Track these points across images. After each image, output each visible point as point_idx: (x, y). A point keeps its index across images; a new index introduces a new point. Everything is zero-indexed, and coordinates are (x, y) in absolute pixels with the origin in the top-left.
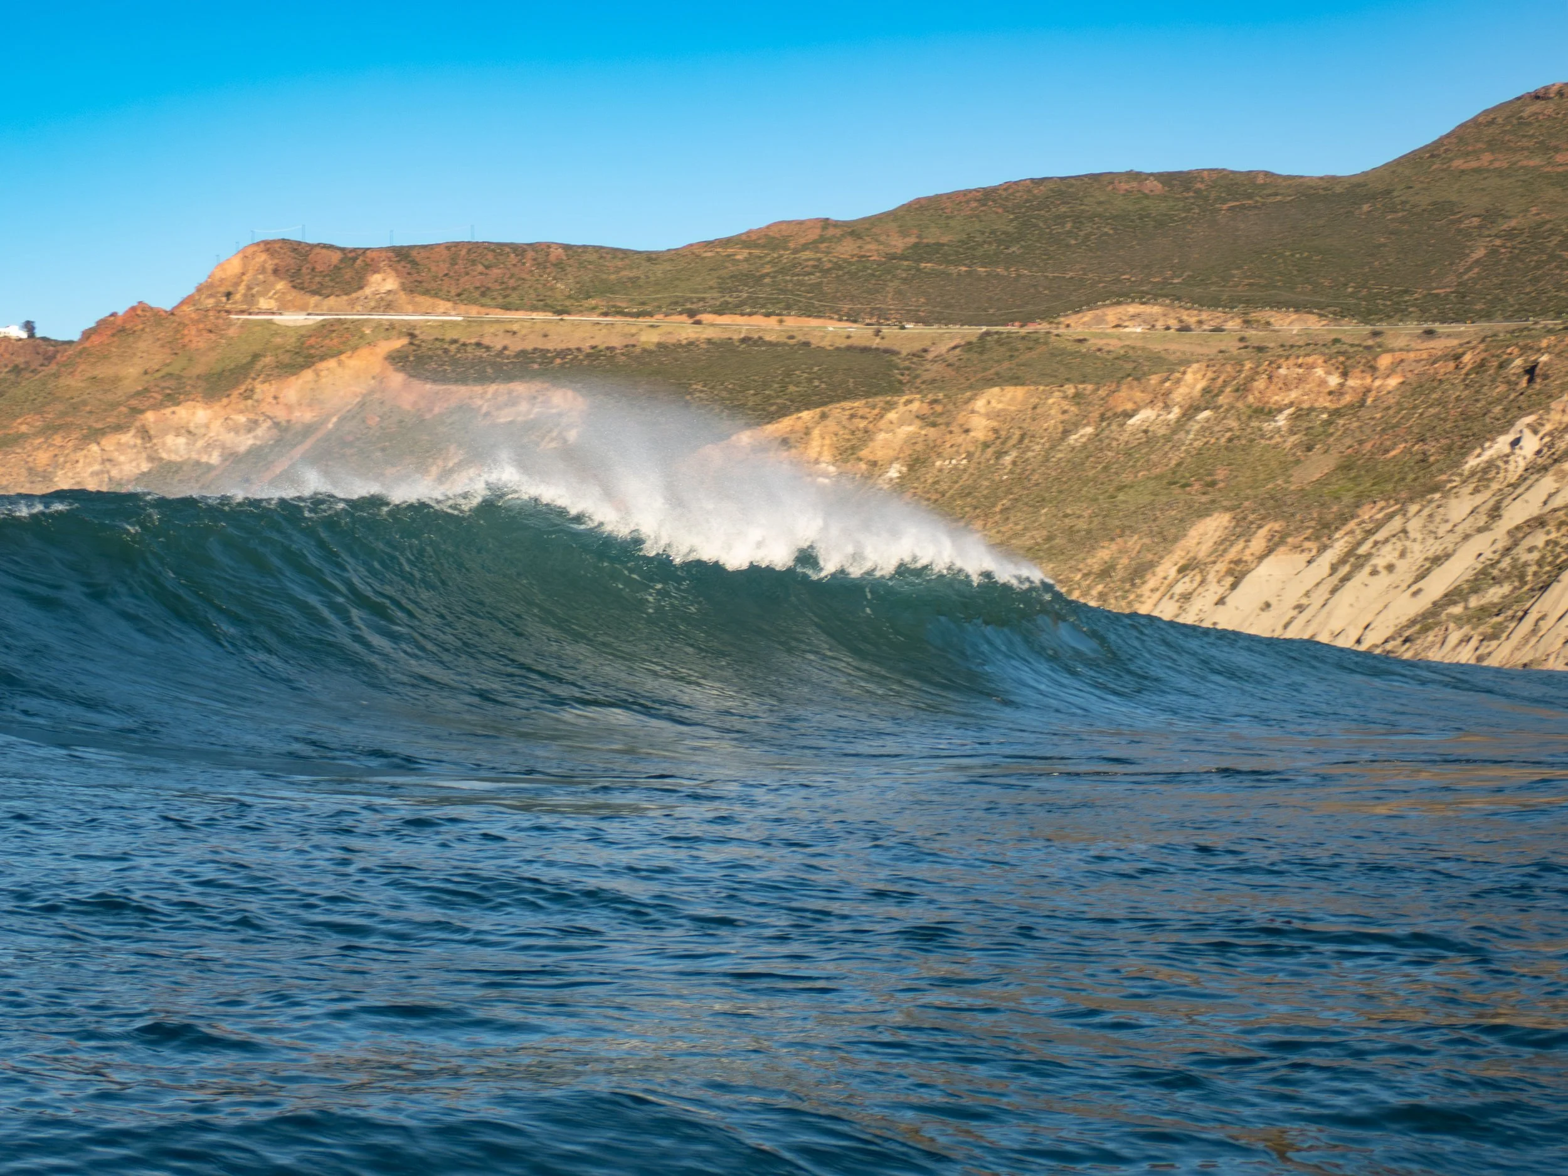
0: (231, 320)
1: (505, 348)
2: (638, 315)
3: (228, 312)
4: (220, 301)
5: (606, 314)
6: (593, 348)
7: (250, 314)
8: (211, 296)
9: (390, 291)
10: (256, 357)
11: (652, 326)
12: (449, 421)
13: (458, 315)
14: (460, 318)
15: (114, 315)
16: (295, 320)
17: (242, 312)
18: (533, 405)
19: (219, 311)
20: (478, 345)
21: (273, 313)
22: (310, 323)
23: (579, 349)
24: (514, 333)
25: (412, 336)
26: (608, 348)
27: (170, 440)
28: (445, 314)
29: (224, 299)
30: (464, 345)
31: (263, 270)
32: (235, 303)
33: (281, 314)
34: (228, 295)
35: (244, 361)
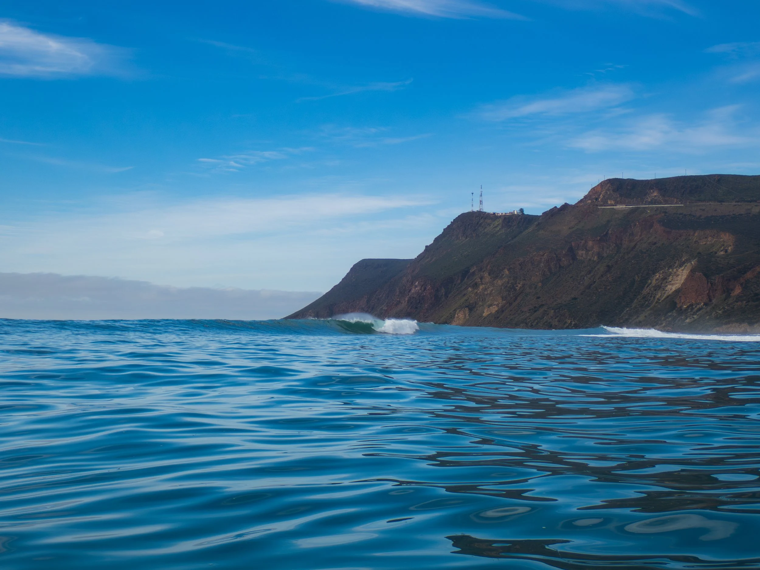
0: (599, 208)
1: (701, 216)
2: (750, 202)
3: (597, 205)
4: (594, 201)
5: (738, 202)
6: (733, 214)
7: (605, 206)
8: (589, 199)
9: (655, 196)
10: (608, 221)
11: (757, 206)
12: (682, 244)
13: (681, 204)
14: (683, 205)
15: (556, 207)
16: (622, 208)
17: (601, 206)
18: (714, 238)
19: (594, 205)
20: (690, 215)
21: (614, 206)
22: (627, 208)
23: (728, 215)
24: (704, 210)
25: (665, 212)
26: (739, 215)
27: (580, 252)
28: (676, 203)
29: (595, 201)
30: (685, 215)
31: (608, 190)
32: (599, 202)
33: (616, 206)
34: (597, 199)
35: (604, 223)
